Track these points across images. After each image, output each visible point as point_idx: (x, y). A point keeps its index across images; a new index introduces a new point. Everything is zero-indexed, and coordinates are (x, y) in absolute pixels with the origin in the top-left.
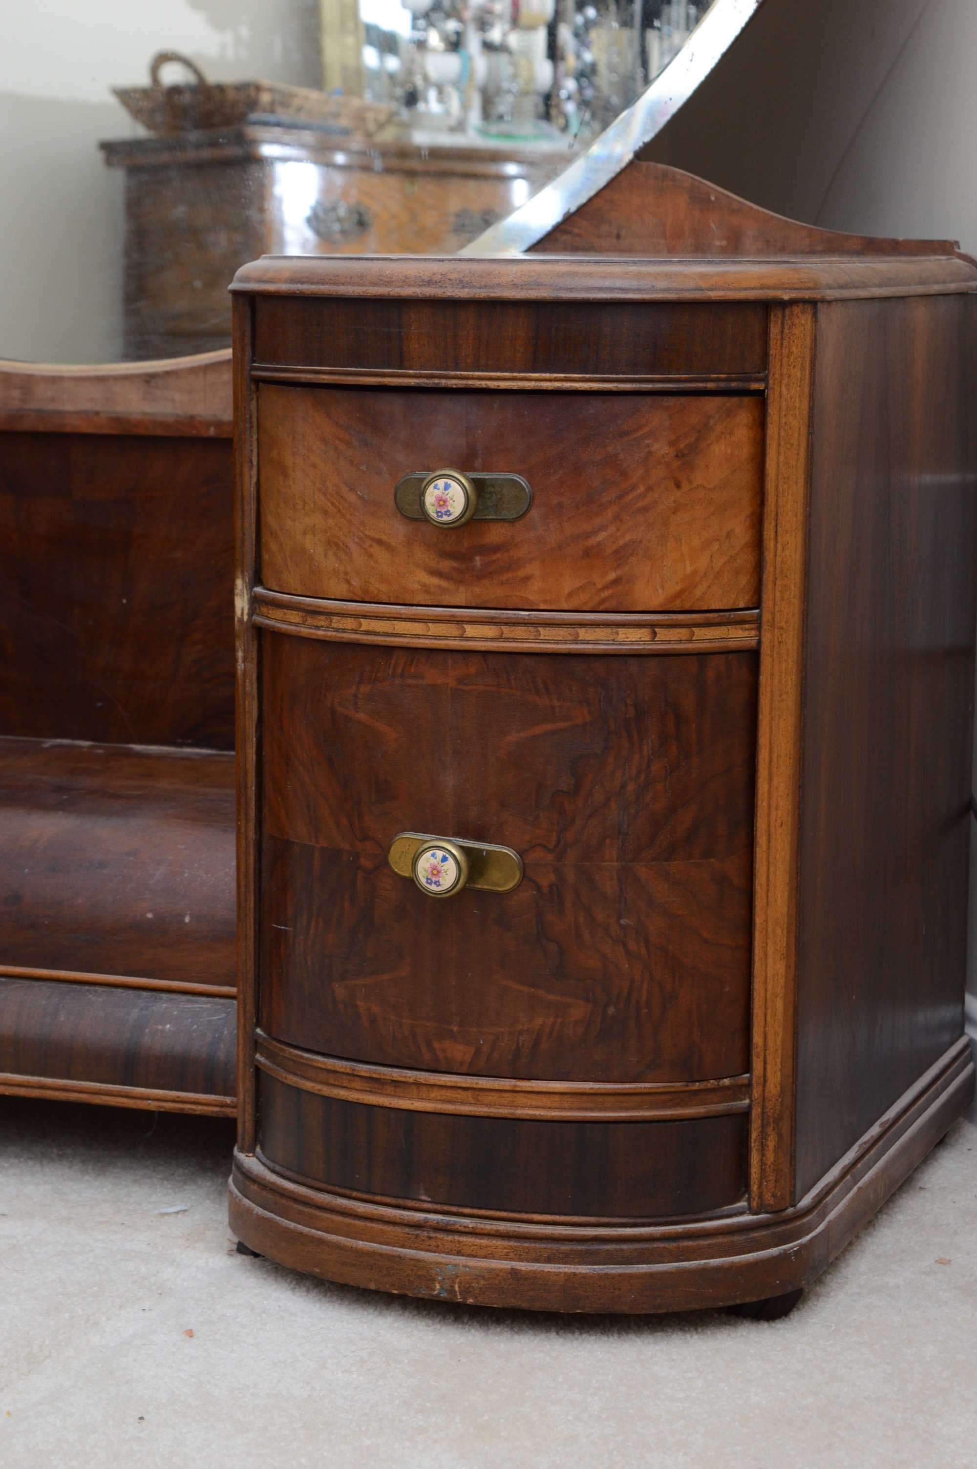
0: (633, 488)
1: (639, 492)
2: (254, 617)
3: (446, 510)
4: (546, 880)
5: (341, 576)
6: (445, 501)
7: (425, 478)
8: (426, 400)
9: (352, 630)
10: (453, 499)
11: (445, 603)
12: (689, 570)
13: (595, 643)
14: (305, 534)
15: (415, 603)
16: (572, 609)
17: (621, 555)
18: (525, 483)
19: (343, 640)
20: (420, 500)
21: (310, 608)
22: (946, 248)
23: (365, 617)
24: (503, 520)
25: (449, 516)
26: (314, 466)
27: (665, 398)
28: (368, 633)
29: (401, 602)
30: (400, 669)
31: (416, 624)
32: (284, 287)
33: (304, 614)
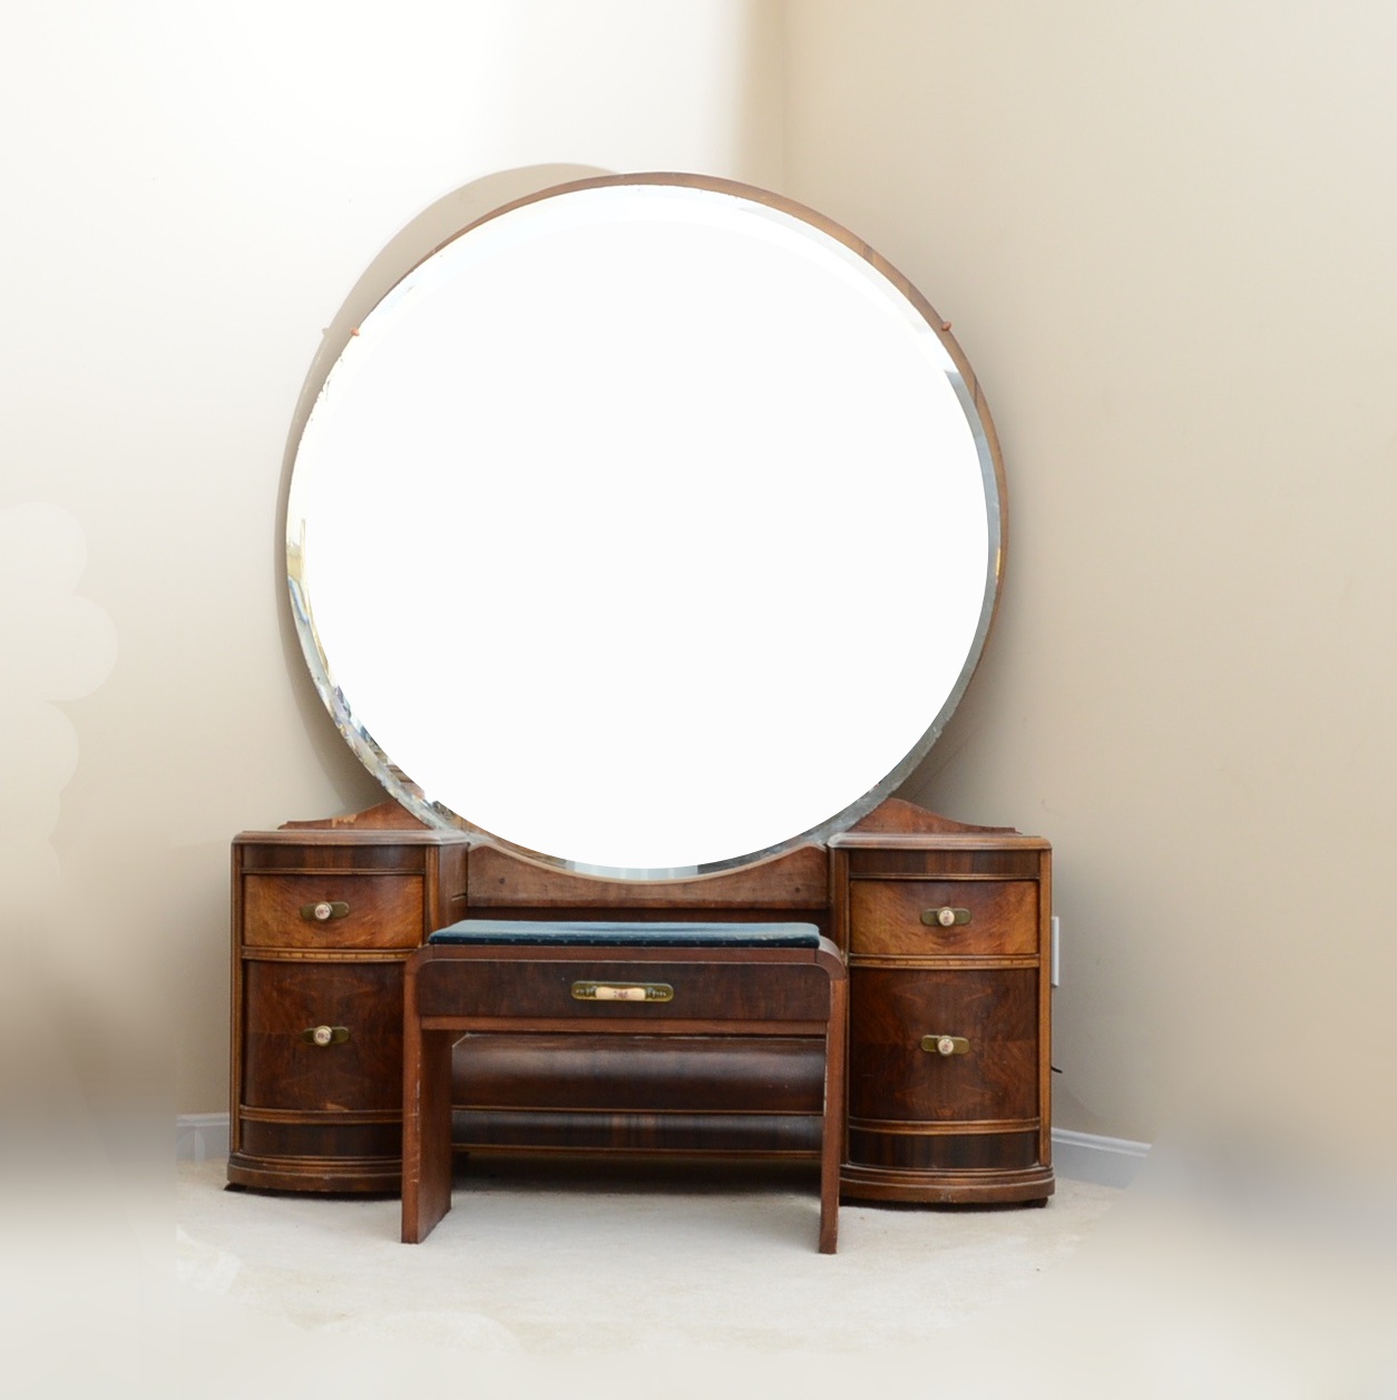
1: (1006, 914)
2: (851, 964)
3: (948, 921)
4: (977, 1049)
5: (897, 946)
6: (947, 918)
8: (931, 884)
9: (905, 965)
10: (951, 917)
11: (942, 954)
12: (1021, 940)
13: (995, 966)
14: (880, 933)
15: (925, 954)
16: (986, 954)
17: (1001, 935)
18: (970, 912)
20: (938, 918)
21: (885, 958)
22: (1012, 830)
23: (910, 960)
24: (964, 925)
26: (886, 909)
27: (1013, 882)
28: (911, 965)
29: (919, 954)
30: (923, 978)
31: (933, 962)
32: (876, 847)
33: (879, 961)
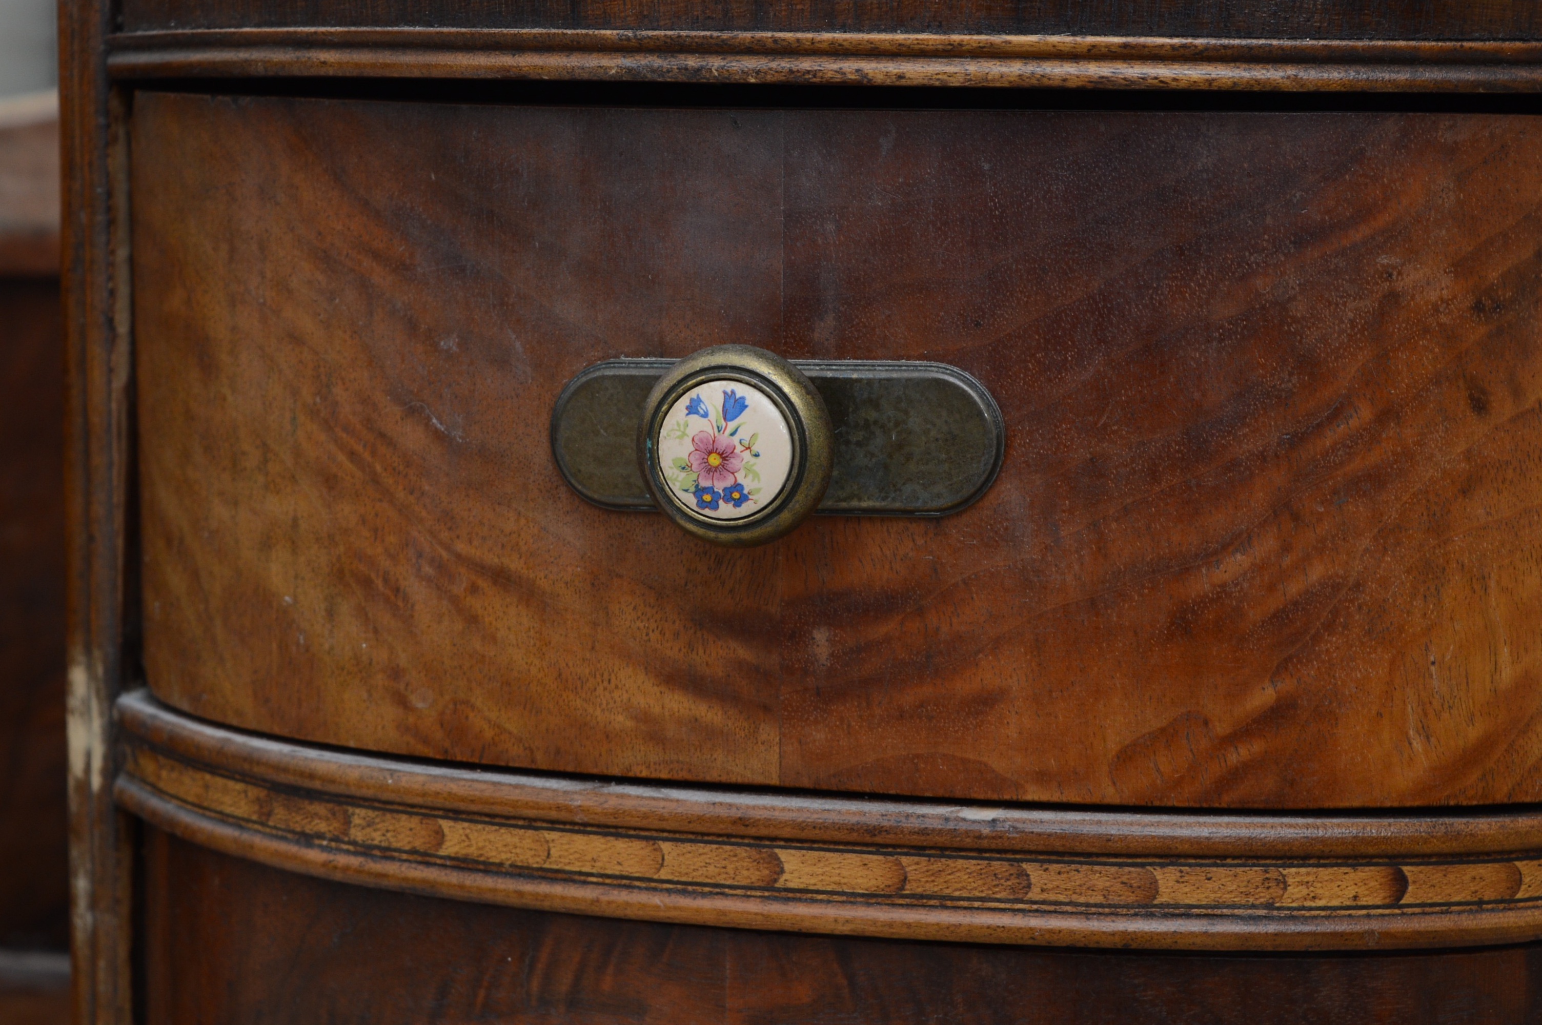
0: (1336, 414)
1: (1354, 422)
2: (121, 782)
3: (729, 482)
5: (380, 679)
6: (726, 456)
7: (657, 378)
8: (655, 127)
9: (413, 852)
10: (755, 449)
11: (713, 776)
12: (1507, 675)
13: (1211, 912)
14: (266, 544)
15: (616, 771)
16: (1132, 801)
17: (1294, 632)
18: (982, 395)
19: (385, 883)
20: (640, 449)
21: (282, 778)
23: (456, 814)
24: (908, 515)
25: (738, 503)
26: (295, 339)
27: (1445, 120)
28: (464, 864)
29: (570, 768)
30: (564, 982)
31: (621, 845)
33: (262, 793)
